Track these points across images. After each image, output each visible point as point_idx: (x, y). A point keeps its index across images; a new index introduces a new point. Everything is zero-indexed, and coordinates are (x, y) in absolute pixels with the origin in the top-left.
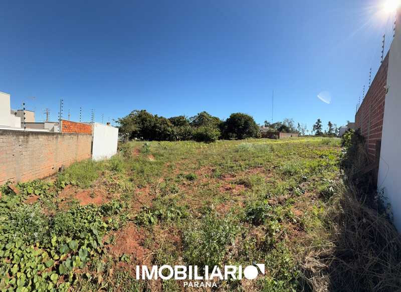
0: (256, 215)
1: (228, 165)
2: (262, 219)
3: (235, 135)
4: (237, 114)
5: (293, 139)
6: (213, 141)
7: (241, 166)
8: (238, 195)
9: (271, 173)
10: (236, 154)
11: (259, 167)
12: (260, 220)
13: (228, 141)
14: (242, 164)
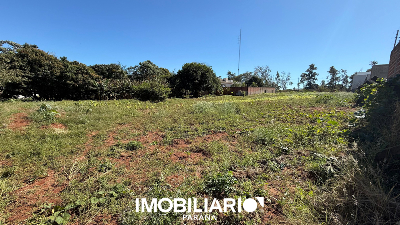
0: (217, 188)
1: (182, 129)
2: (226, 192)
3: (189, 92)
4: (192, 64)
5: (267, 96)
6: (162, 100)
7: (197, 131)
8: (194, 165)
9: (237, 141)
10: (191, 116)
11: (220, 133)
12: (223, 193)
13: (181, 99)
14: (199, 128)
